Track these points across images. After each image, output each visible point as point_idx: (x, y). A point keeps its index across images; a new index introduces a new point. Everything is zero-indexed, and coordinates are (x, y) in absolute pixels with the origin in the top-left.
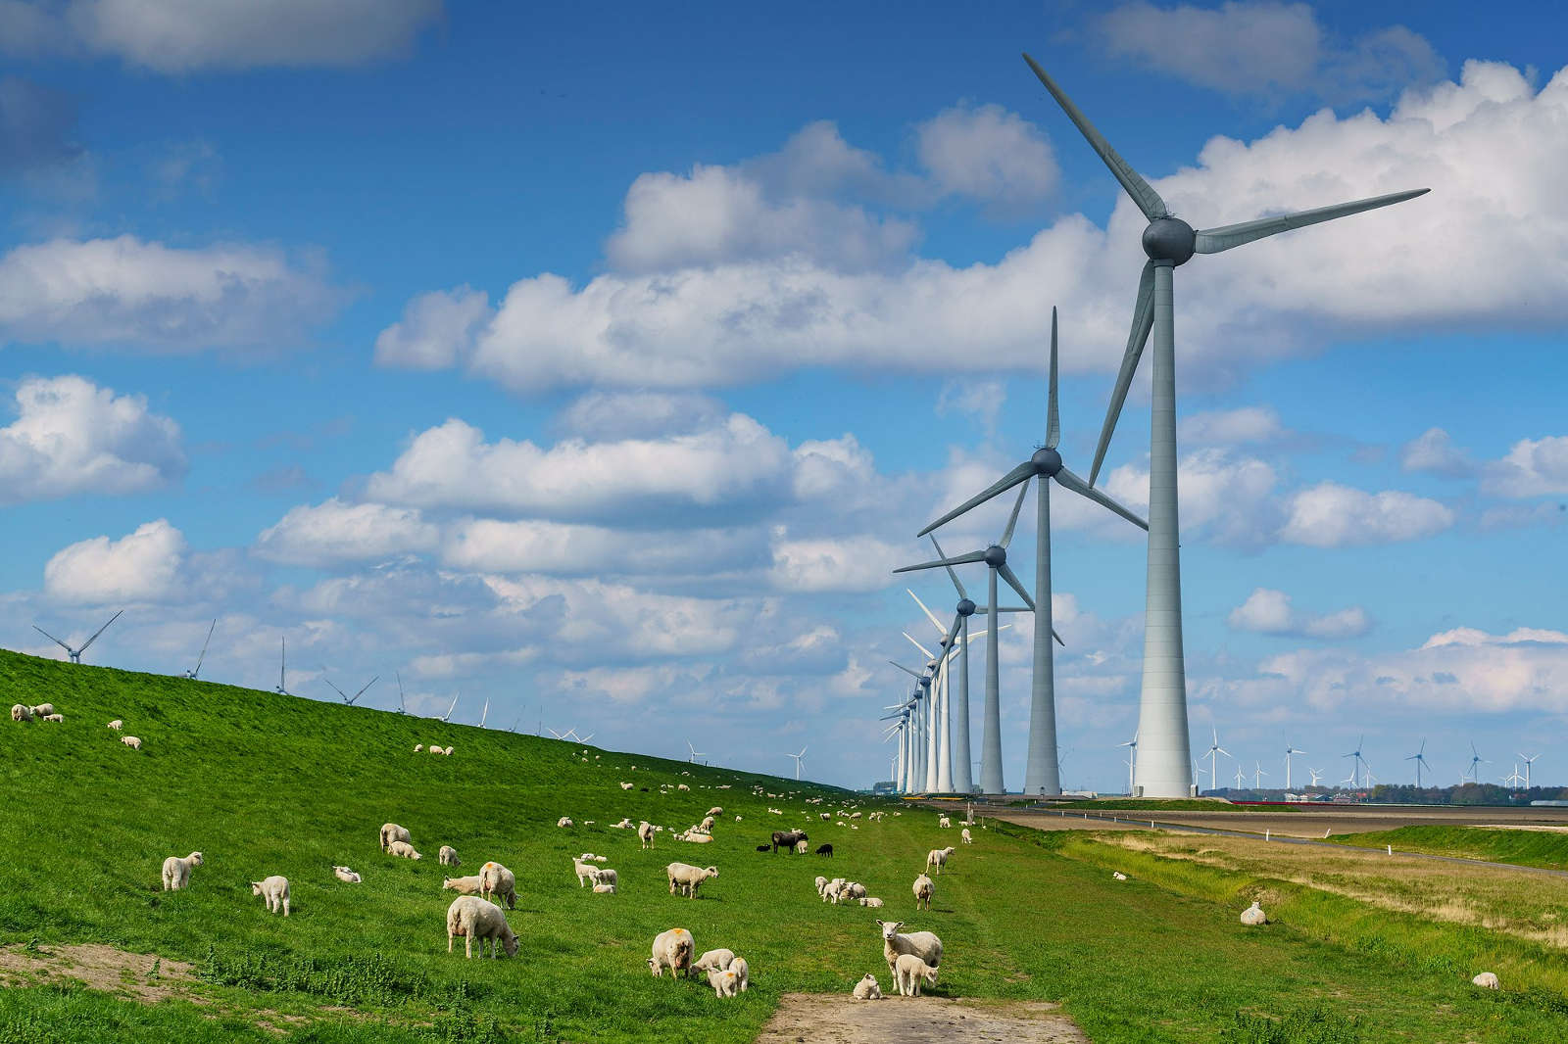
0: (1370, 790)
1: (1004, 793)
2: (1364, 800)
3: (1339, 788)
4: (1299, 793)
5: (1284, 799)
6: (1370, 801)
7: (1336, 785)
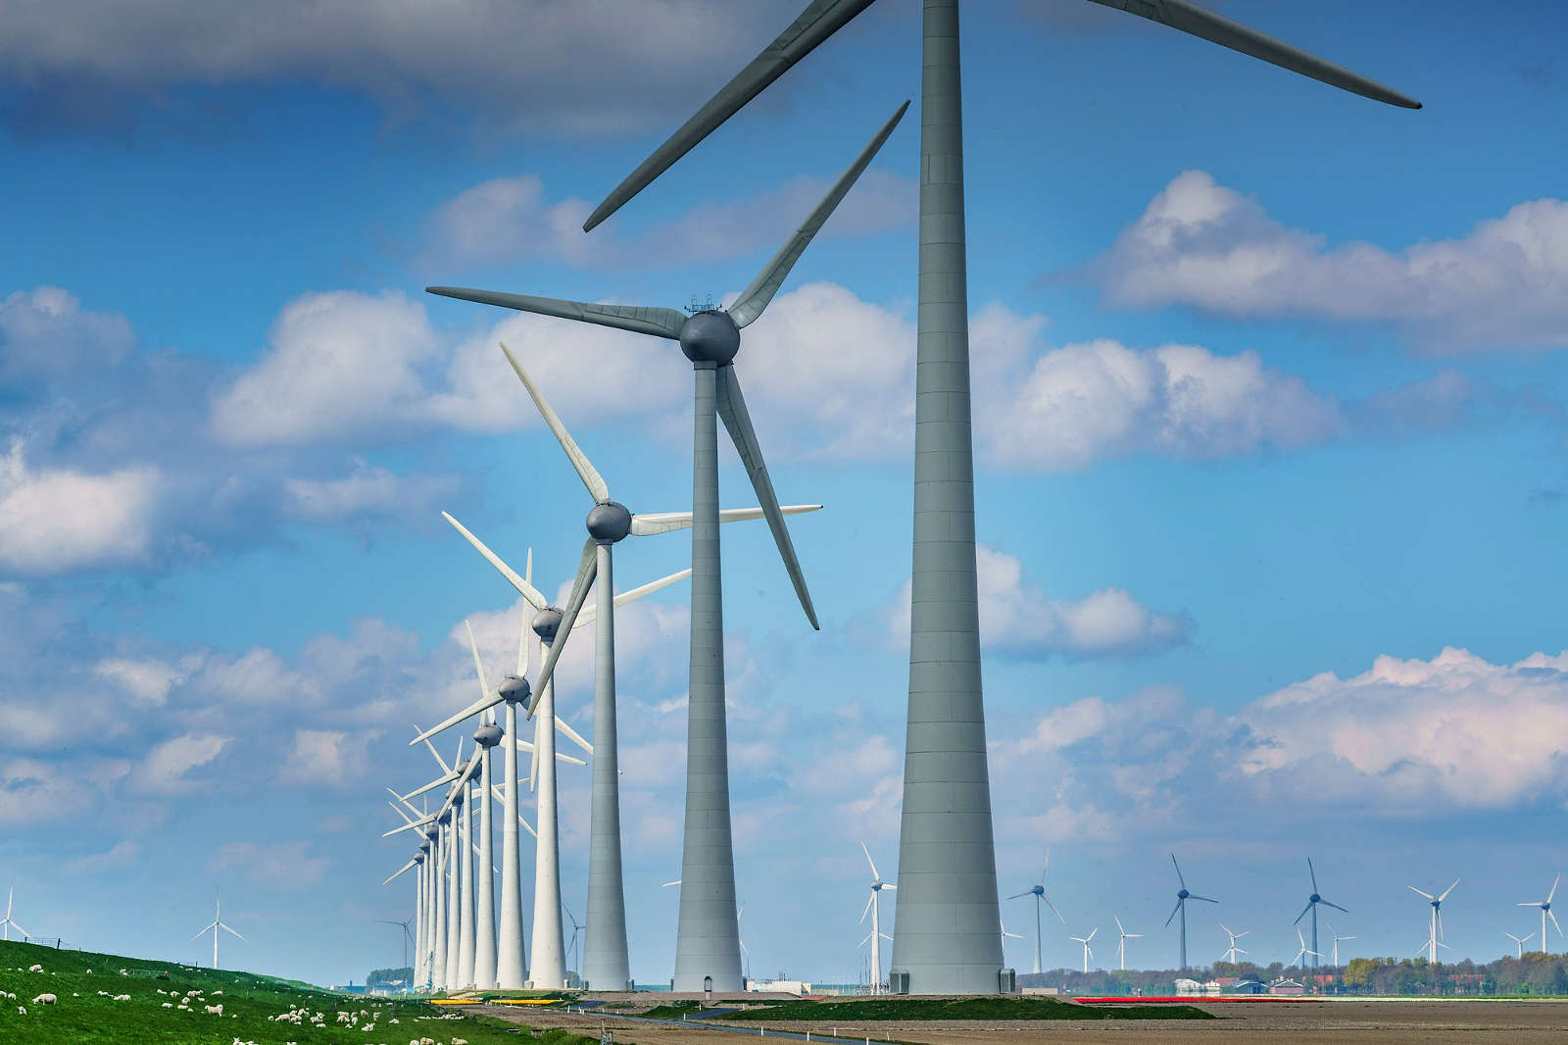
0: (1341, 971)
1: (631, 988)
2: (1329, 990)
3: (1280, 965)
4: (1204, 977)
5: (1174, 989)
6: (1343, 991)
7: (1276, 960)
